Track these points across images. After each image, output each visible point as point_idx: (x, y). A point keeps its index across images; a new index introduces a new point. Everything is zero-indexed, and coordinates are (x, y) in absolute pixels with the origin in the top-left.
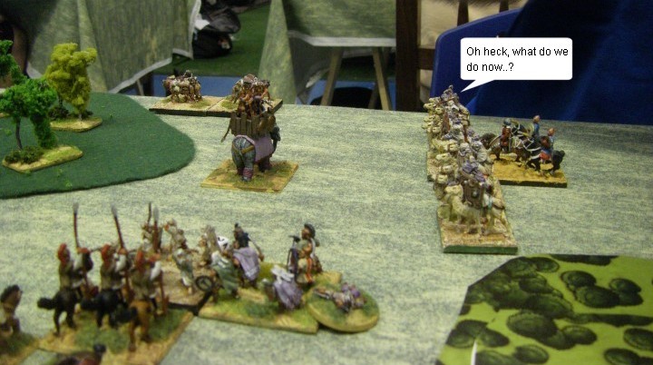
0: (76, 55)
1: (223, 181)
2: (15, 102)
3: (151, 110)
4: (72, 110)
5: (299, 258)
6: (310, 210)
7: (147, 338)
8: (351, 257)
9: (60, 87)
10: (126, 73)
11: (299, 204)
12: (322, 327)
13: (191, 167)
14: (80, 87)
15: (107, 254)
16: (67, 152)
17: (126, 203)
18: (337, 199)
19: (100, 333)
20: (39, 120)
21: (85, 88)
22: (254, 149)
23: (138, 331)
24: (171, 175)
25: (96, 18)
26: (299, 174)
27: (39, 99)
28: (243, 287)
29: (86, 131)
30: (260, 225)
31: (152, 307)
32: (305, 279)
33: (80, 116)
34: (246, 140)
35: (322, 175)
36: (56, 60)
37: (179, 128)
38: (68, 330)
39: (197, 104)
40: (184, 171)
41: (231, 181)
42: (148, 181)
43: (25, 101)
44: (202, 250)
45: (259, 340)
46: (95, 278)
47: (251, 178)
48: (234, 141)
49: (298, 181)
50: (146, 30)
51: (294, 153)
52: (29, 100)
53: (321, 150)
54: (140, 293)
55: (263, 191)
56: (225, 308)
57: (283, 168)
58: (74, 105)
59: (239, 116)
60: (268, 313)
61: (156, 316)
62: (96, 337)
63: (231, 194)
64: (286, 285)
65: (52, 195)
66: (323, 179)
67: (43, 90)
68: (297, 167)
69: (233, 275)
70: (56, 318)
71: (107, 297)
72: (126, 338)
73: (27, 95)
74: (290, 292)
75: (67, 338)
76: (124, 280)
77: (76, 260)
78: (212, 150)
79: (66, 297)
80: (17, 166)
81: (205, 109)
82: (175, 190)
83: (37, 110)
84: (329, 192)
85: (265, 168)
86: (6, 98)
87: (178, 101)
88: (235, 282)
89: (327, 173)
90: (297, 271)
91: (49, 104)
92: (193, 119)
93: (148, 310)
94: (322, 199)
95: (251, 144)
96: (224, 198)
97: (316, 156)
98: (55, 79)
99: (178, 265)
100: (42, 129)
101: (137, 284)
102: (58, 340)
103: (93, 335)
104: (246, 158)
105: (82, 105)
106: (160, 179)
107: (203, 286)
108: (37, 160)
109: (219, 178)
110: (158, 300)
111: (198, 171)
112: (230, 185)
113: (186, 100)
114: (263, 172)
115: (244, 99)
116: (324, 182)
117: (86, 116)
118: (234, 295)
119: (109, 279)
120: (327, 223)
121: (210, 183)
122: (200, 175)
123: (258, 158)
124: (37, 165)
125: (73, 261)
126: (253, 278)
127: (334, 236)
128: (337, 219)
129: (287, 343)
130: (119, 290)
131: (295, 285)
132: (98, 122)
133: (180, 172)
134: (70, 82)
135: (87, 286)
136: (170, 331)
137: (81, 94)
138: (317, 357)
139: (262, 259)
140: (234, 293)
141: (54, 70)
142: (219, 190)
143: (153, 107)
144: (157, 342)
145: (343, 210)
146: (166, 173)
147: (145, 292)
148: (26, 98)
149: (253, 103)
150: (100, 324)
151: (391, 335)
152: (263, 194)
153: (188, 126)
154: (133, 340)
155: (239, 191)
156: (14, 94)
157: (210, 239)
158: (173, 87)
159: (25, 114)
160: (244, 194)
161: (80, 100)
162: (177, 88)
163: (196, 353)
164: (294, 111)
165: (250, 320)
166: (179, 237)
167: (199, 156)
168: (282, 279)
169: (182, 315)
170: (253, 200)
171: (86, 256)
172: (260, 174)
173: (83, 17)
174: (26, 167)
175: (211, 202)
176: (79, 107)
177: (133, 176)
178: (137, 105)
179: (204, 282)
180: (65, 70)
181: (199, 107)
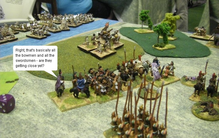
2: (160, 29)
14: (173, 27)
16: (171, 46)
17: (195, 64)
25: (144, 5)
27: (166, 29)
29: (173, 40)
36: (167, 18)
38: (198, 96)
43: (163, 29)
50: (158, 11)
58: (170, 32)
65: (171, 58)
70: (195, 92)
71: (212, 88)
73: (163, 27)
75: (197, 98)
79: (199, 86)
80: (158, 48)
86: (158, 27)
100: (165, 38)
102: (195, 98)
108: (164, 47)
111: (214, 57)
117: (172, 36)
119: (213, 83)
124: (164, 48)
132: (176, 38)
134: (170, 25)
137: (173, 29)
141: (165, 21)
150: (208, 96)
156: (160, 26)
161: (172, 31)
162: (199, 31)
167: (212, 53)
173: (140, 5)
174: (160, 49)
181: (206, 38)
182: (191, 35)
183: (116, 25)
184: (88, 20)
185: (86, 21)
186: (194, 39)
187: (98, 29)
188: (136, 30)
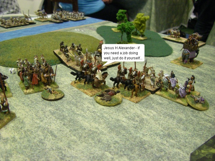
0: (143, 17)
1: (177, 62)
2: (123, 27)
3: (163, 38)
4: (139, 33)
5: (188, 84)
6: (201, 76)
7: (136, 95)
8: (208, 92)
9: (137, 26)
10: (163, 29)
11: (198, 74)
12: (189, 105)
13: (170, 56)
14: (143, 27)
15: (131, 70)
18: (211, 75)
19: (124, 91)
20: (128, 34)
21: (144, 28)
22: (189, 54)
23: (134, 93)
24: (162, 57)
26: (202, 66)
27: (130, 28)
28: (170, 89)
29: (142, 40)
30: (183, 76)
31: (140, 87)
32: (188, 91)
33: (141, 35)
34: (187, 51)
35: (209, 68)
36: (137, 18)
37: (170, 45)
39: (178, 39)
40: (167, 57)
41: (180, 63)
42: (155, 57)
44: (159, 77)
45: (170, 105)
46: (126, 76)
47: (186, 63)
48: (184, 51)
49: (201, 68)
51: (203, 59)
52: (127, 27)
53: (212, 60)
54: (137, 82)
55: (189, 68)
56: (163, 93)
57: (197, 63)
58: (140, 32)
59: (187, 43)
60: (174, 97)
61: (140, 90)
62: (123, 92)
63: (178, 66)
64: (181, 90)
66: (209, 69)
67: (131, 25)
68: (202, 64)
69: (167, 84)
70: (114, 85)
71: (128, 82)
72: (131, 94)
73: (126, 26)
74: (182, 92)
76: (134, 79)
77: (123, 70)
78: (177, 53)
79: (118, 79)
81: (180, 41)
82: (162, 62)
83: (128, 31)
84: (209, 73)
85: (192, 61)
87: (172, 37)
88: (168, 87)
89: (211, 67)
90: (186, 88)
91: (132, 30)
92: (175, 43)
93: (138, 87)
94: (206, 74)
95: (188, 53)
96: (176, 67)
97: (210, 62)
98: (136, 23)
99: (151, 79)
100: (129, 37)
101: (137, 80)
103: (122, 91)
104: (186, 57)
105: (142, 32)
106: (159, 58)
107: (158, 85)
109: (176, 61)
110: (142, 86)
111: (171, 58)
112: (179, 64)
113: (174, 37)
114: (191, 62)
115: (189, 38)
116: (209, 70)
117: (143, 36)
118: (166, 90)
119: (130, 77)
120: (205, 81)
121: (173, 62)
122: (171, 59)
123: (190, 57)
125: (122, 70)
126: (173, 87)
127: (205, 86)
128: (209, 81)
129: (178, 108)
130: (132, 81)
131: (184, 91)
132: (146, 38)
133: (165, 57)
134: (140, 25)
135: (124, 78)
136: (143, 95)
137: (142, 29)
138: (185, 115)
139: (177, 83)
140: (167, 89)
141: (136, 20)
142: (175, 65)
143: (164, 37)
144: (139, 97)
145: (212, 79)
146: (161, 56)
147: (139, 82)
148: (126, 27)
149: (192, 40)
150: (125, 89)
151: (210, 116)
152: (188, 69)
153: (173, 45)
154: (132, 95)
155: (181, 66)
156: (123, 25)
157: (162, 74)
158: (171, 32)
159: (125, 31)
160: (182, 67)
161: (142, 31)
162: (172, 33)
163: (152, 103)
164: (209, 47)
165: (169, 98)
166: (153, 72)
167: (173, 54)
168: (181, 88)
169: (148, 92)
170: (184, 69)
171: (126, 70)
172: (190, 63)
175: (172, 67)
176: (141, 33)
177: (151, 55)
178: (159, 36)
179: (158, 84)
180: (139, 21)
181: (178, 40)
182: (166, 36)
183: (99, 24)
184: (80, 18)
185: (77, 19)
186: (165, 40)
187: (78, 26)
188: (113, 29)
